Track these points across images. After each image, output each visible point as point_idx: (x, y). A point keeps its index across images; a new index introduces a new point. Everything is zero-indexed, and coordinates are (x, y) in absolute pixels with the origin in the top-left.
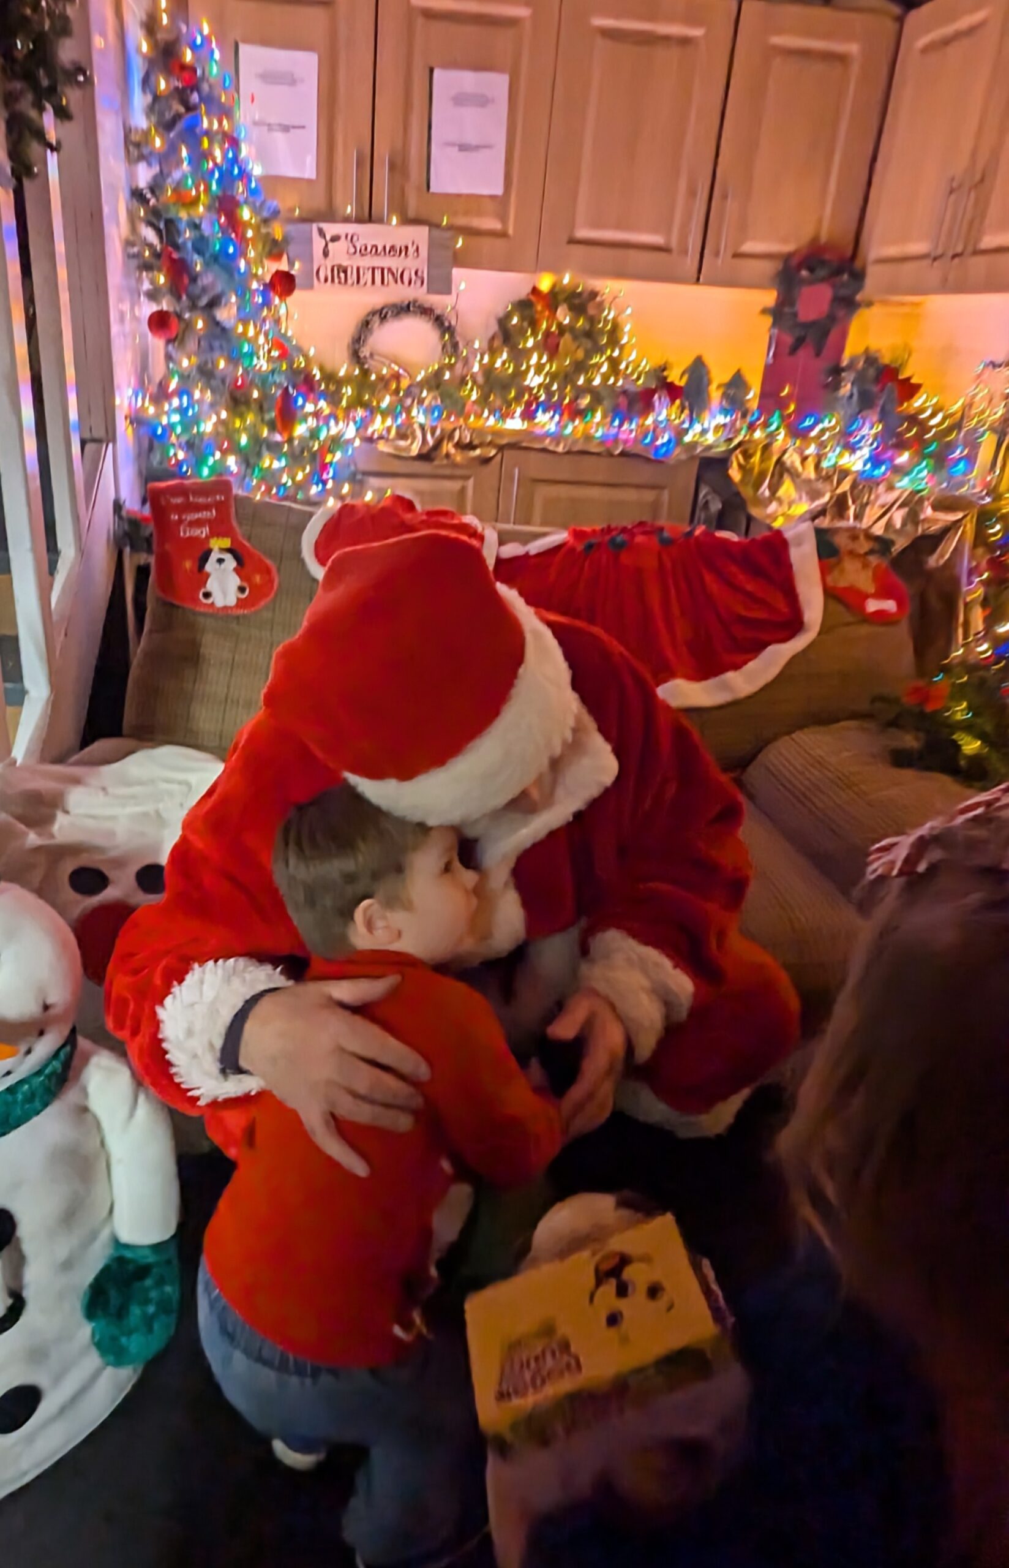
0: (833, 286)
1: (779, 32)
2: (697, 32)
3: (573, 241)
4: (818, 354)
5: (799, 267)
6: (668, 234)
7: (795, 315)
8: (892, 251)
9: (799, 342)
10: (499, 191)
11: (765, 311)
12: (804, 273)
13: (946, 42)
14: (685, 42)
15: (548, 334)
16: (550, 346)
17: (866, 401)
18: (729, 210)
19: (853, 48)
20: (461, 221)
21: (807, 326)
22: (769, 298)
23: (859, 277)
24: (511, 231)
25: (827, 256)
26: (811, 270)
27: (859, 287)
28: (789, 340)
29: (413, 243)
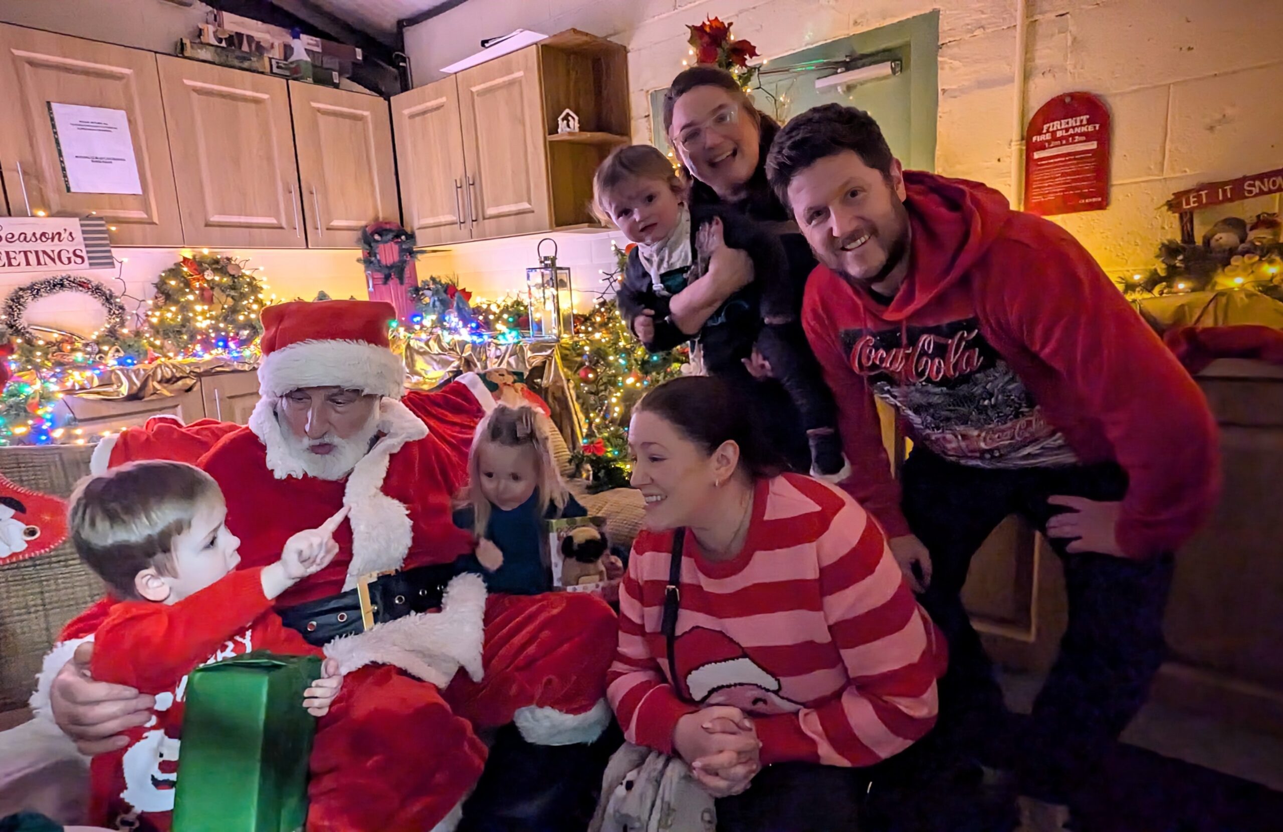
0: (397, 243)
1: (319, 102)
2: (265, 96)
3: (207, 225)
4: (402, 283)
5: (372, 234)
6: (278, 218)
7: (379, 261)
8: (431, 221)
9: (387, 278)
10: (140, 192)
11: (359, 260)
12: (377, 237)
13: (424, 113)
14: (256, 101)
15: (202, 289)
16: (206, 297)
17: (446, 305)
18: (315, 202)
19: (366, 113)
20: (109, 213)
21: (390, 268)
22: (359, 253)
23: (411, 237)
24: (156, 220)
25: (388, 227)
26: (380, 235)
27: (415, 243)
28: (380, 275)
29: (65, 230)
